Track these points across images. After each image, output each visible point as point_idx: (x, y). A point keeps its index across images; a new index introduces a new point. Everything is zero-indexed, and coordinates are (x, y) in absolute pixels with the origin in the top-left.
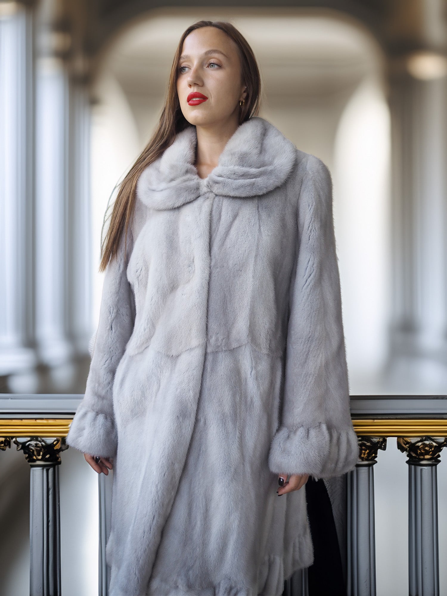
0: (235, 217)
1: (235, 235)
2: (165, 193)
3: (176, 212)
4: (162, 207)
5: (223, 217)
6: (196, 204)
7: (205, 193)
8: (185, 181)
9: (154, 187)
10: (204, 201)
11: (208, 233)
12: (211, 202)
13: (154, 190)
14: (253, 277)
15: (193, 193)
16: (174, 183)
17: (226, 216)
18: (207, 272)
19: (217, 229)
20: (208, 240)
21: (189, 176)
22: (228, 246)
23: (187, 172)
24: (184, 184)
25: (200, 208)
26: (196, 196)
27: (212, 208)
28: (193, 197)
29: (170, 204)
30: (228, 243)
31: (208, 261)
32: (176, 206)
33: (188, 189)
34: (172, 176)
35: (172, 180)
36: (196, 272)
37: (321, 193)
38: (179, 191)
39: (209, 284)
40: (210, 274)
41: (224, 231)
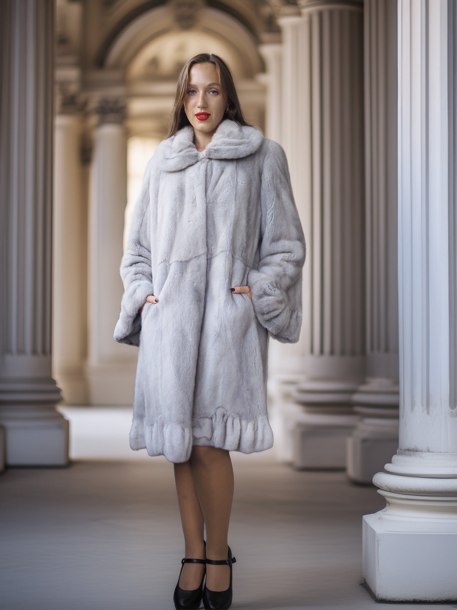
0: (222, 172)
1: (221, 183)
2: (176, 160)
3: (183, 173)
4: (174, 169)
5: (214, 173)
6: (196, 166)
7: (202, 159)
8: (188, 152)
9: (168, 157)
10: (202, 164)
11: (204, 183)
12: (206, 164)
13: (168, 159)
14: (235, 208)
15: (194, 159)
16: (181, 153)
17: (216, 173)
18: (205, 205)
19: (210, 181)
20: (204, 186)
21: (191, 149)
22: (217, 190)
23: (190, 146)
24: (188, 153)
25: (199, 168)
26: (196, 161)
27: (207, 168)
28: (194, 161)
29: (179, 167)
30: (217, 188)
31: (205, 199)
32: (183, 168)
33: (190, 157)
34: (180, 149)
35: (180, 151)
36: (197, 206)
37: (279, 162)
38: (184, 158)
39: (207, 213)
40: (207, 207)
41: (215, 181)
